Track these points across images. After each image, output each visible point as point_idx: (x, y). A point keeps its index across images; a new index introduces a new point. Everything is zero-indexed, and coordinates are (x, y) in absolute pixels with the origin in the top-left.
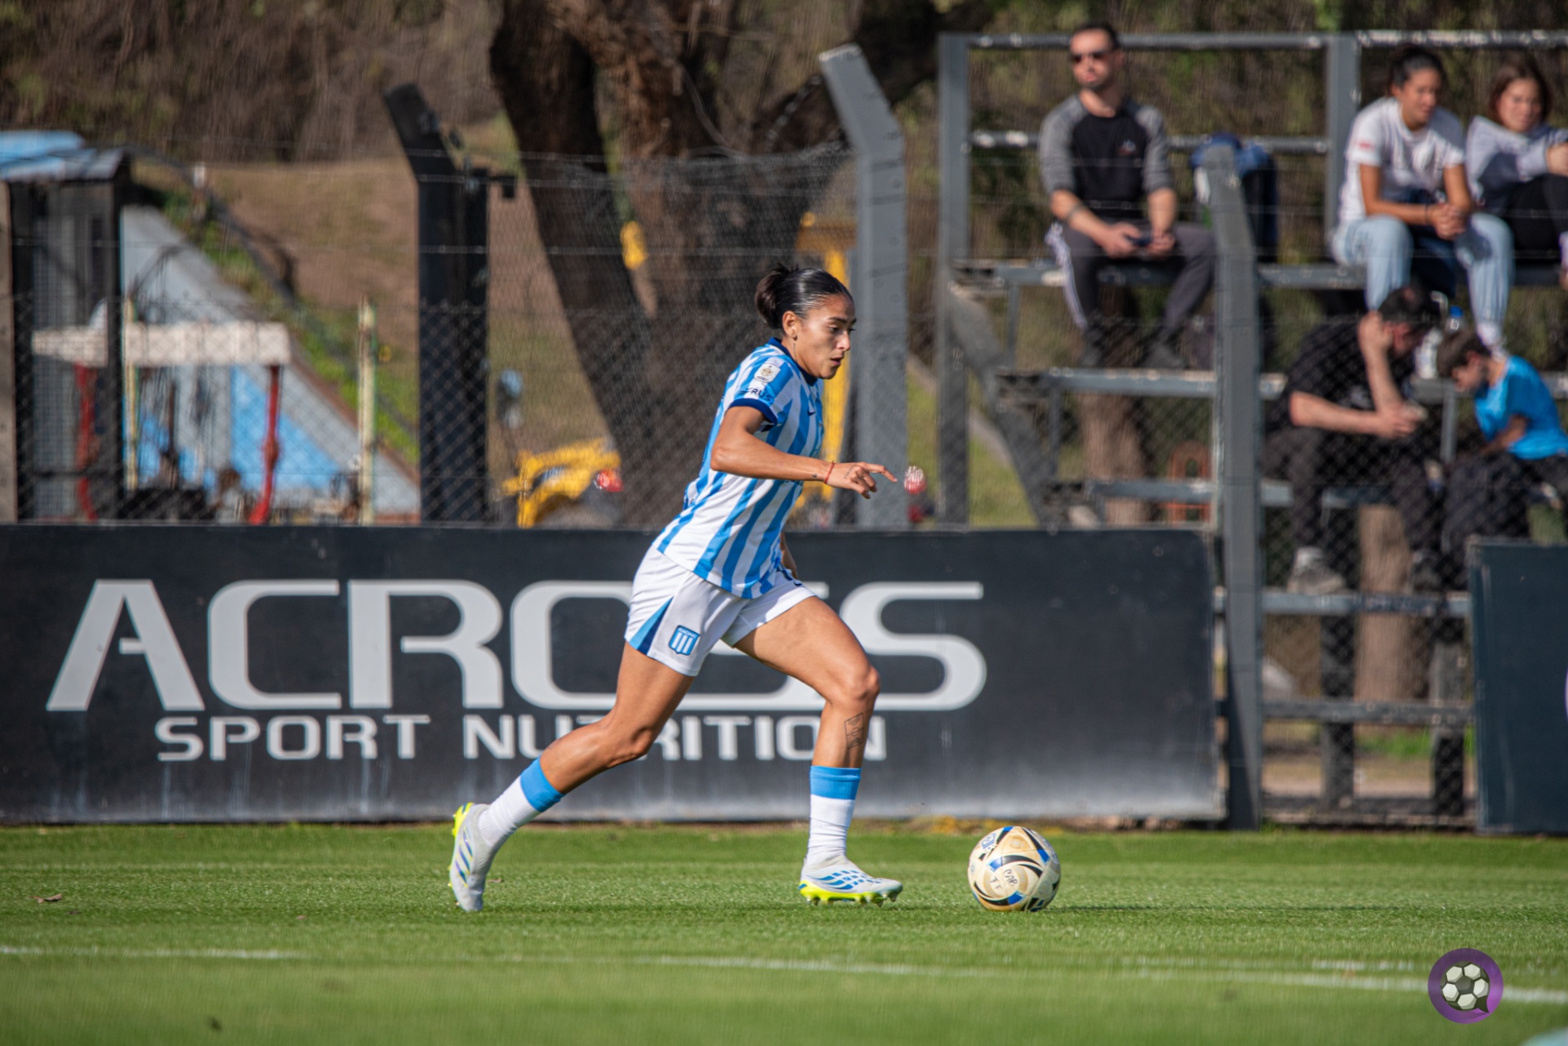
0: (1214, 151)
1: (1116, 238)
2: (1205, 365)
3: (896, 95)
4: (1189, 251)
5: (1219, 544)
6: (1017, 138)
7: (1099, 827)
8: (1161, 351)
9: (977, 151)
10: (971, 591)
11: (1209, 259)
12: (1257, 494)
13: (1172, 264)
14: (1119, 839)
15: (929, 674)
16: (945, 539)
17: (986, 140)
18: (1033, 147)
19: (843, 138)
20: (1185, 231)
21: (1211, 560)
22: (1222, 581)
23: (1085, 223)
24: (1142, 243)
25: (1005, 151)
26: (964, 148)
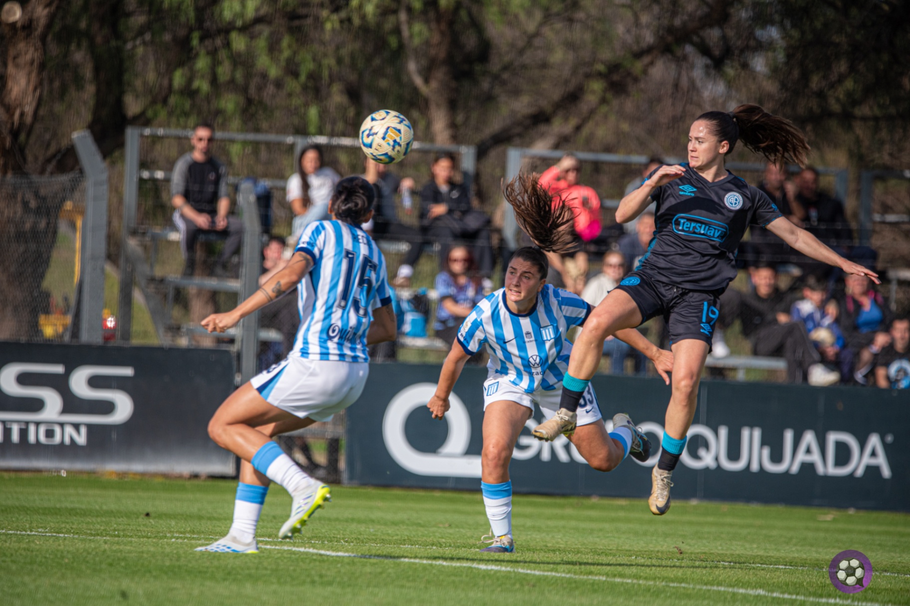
0: (245, 186)
1: (202, 220)
2: (236, 276)
3: (106, 154)
4: (232, 228)
5: (239, 356)
6: (159, 175)
7: (180, 477)
8: (219, 270)
9: (141, 181)
10: (128, 372)
11: (240, 232)
12: (256, 335)
13: (225, 233)
14: (188, 483)
15: (108, 407)
16: (119, 349)
17: (146, 175)
18: (167, 180)
19: (81, 171)
20: (232, 220)
21: (235, 363)
22: (239, 370)
23: (189, 212)
24: (213, 222)
25: (154, 181)
26: (135, 179)
